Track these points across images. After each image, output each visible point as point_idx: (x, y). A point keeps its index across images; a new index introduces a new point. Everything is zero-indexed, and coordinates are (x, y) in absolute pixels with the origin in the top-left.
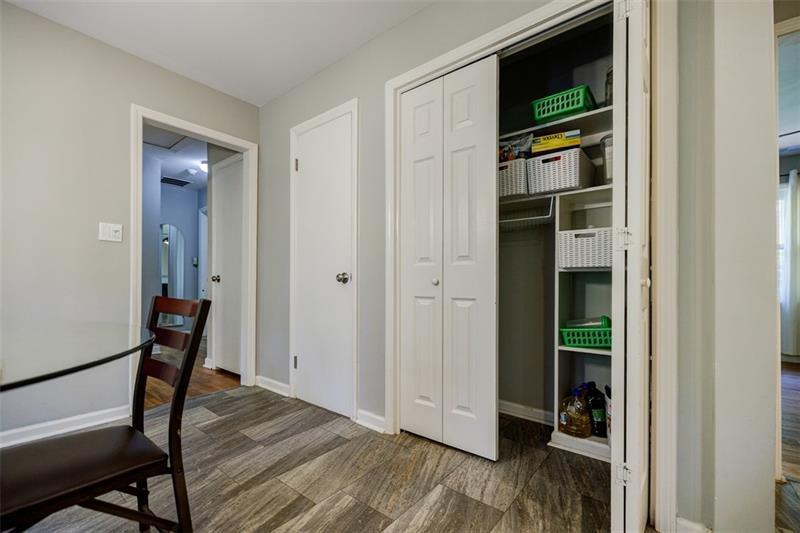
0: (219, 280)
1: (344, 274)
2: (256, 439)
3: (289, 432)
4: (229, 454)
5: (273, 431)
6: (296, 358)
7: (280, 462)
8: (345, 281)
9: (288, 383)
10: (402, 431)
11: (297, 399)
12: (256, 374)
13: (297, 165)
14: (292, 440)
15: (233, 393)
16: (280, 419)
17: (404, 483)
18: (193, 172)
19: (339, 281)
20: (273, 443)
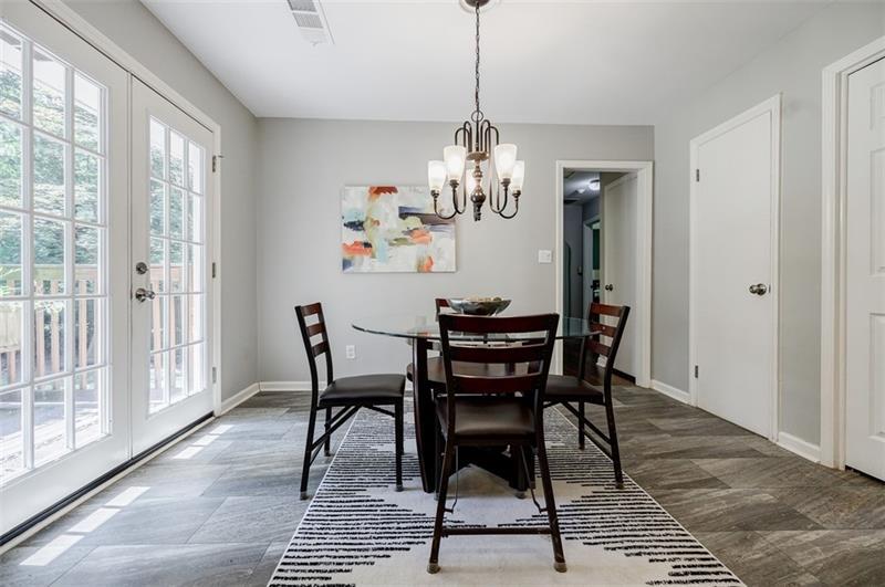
0: (611, 289)
1: (759, 286)
2: (662, 428)
3: (694, 432)
4: (640, 432)
5: (676, 427)
6: (697, 367)
7: (689, 450)
8: (761, 292)
9: (687, 391)
10: (847, 468)
11: (697, 408)
12: (652, 378)
13: (698, 175)
14: (700, 439)
15: (629, 389)
16: (682, 420)
17: (846, 510)
18: (581, 191)
19: (753, 292)
20: (679, 435)
